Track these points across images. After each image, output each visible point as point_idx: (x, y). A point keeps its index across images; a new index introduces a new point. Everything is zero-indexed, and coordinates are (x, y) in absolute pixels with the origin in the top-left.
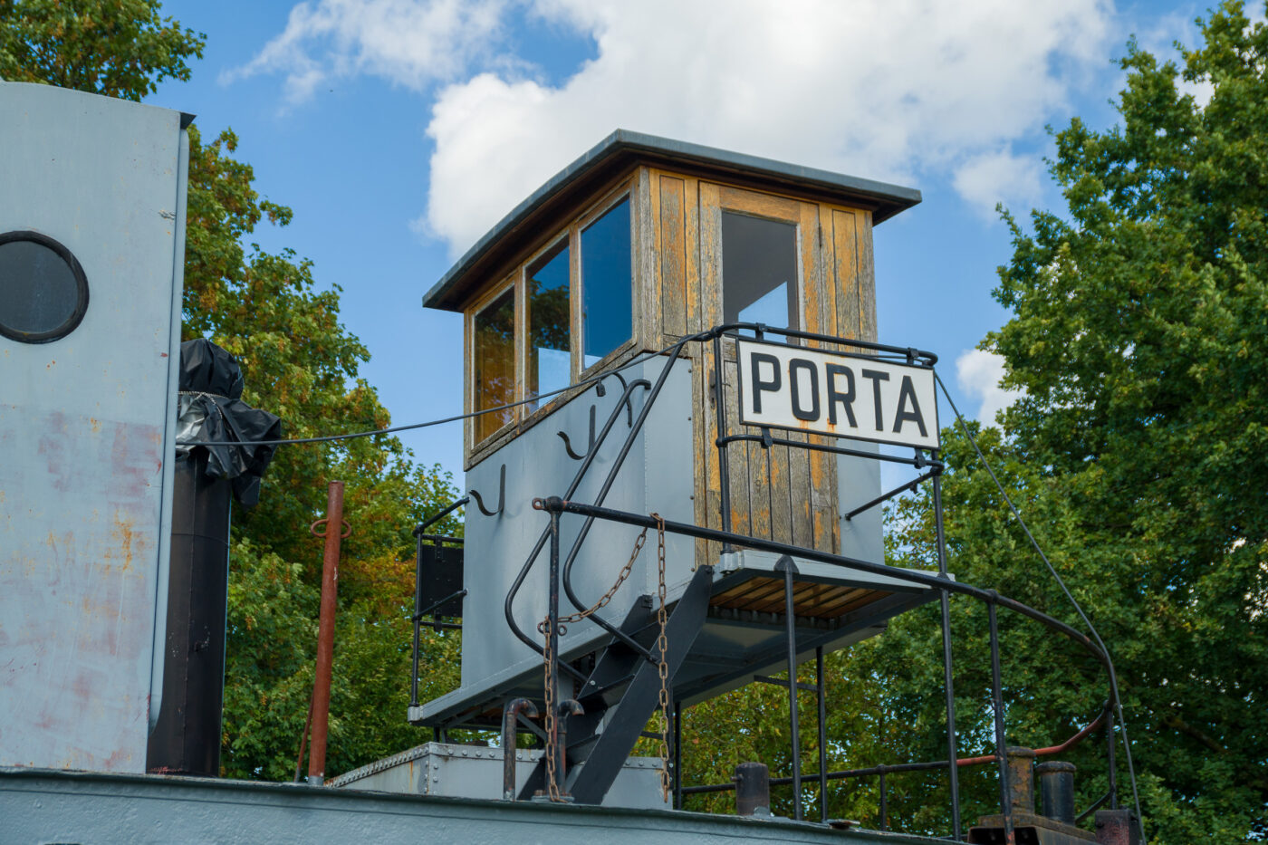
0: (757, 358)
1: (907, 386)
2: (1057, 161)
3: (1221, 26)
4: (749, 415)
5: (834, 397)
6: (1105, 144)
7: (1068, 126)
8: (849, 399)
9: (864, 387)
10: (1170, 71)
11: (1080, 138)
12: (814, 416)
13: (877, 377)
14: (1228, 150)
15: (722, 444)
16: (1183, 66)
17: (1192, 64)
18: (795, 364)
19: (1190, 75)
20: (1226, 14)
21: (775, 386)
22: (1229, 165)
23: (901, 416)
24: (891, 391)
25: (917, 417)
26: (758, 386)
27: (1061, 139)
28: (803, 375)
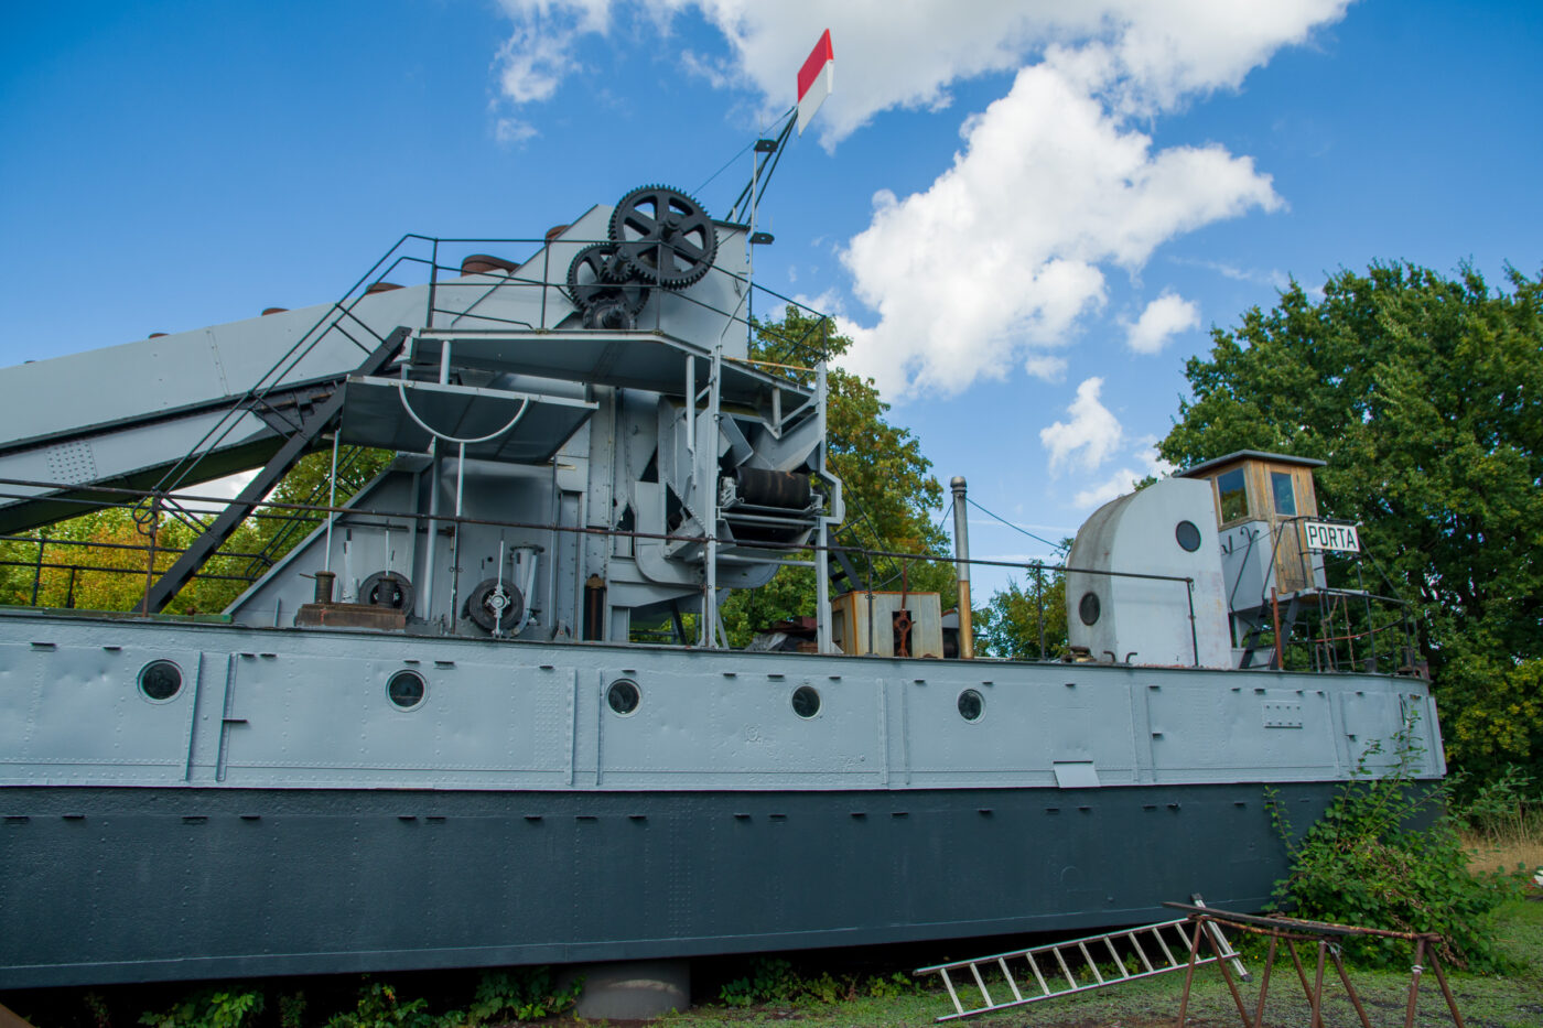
0: (1310, 527)
1: (1349, 533)
2: (1186, 372)
3: (1251, 318)
4: (1310, 546)
5: (1331, 538)
6: (1207, 366)
7: (1191, 359)
8: (1335, 538)
9: (1338, 533)
10: (1231, 336)
11: (1196, 364)
12: (1326, 544)
13: (1341, 530)
14: (1270, 372)
15: (1301, 554)
16: (1236, 334)
17: (1241, 333)
18: (1320, 528)
19: (1239, 338)
20: (1253, 313)
21: (1315, 536)
22: (1270, 377)
23: (1349, 542)
24: (1345, 534)
25: (1352, 542)
26: (1312, 536)
27: (1188, 364)
28: (1322, 531)
